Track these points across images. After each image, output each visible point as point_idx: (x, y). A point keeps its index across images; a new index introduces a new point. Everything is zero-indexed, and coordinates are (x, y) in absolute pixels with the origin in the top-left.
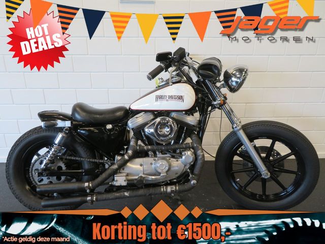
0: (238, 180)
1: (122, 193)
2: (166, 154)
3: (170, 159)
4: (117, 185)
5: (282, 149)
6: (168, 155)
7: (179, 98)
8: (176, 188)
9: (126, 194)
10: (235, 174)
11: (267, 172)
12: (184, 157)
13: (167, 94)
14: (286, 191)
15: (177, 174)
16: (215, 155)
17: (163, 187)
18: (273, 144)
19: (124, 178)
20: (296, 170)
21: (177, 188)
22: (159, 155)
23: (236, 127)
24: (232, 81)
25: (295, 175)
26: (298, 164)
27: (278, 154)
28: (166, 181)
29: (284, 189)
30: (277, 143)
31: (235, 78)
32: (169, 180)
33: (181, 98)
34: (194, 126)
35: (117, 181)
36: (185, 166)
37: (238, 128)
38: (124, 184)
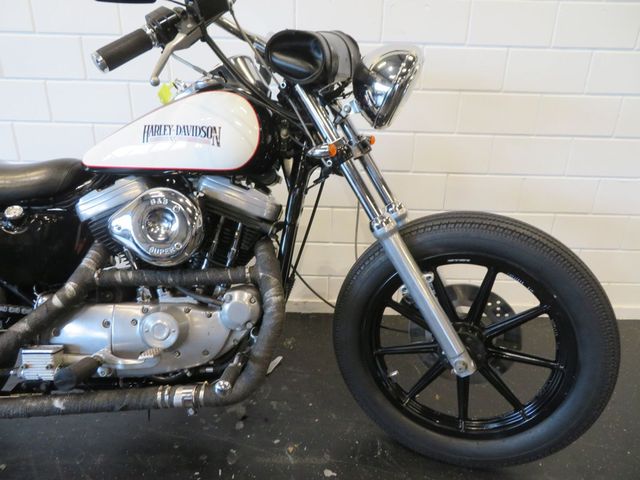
0: (395, 373)
1: (46, 402)
2: (184, 295)
3: (188, 311)
4: (28, 378)
5: (515, 295)
6: (189, 299)
7: (206, 135)
8: (197, 395)
9: (58, 404)
10: (386, 357)
11: (465, 358)
12: (226, 307)
13: (174, 122)
14: (523, 414)
15: (206, 352)
16: (334, 301)
17: (163, 390)
18: (489, 280)
19: (49, 360)
20: (551, 355)
21: (202, 393)
22: (165, 298)
23: (378, 227)
24: (375, 94)
25: (548, 371)
26: (557, 339)
27: (506, 308)
28: (182, 370)
29: (518, 406)
30: (500, 276)
31: (383, 82)
32: (190, 370)
33: (210, 132)
34: (263, 220)
35: (27, 367)
36: (232, 332)
37: (386, 228)
38: (49, 376)
